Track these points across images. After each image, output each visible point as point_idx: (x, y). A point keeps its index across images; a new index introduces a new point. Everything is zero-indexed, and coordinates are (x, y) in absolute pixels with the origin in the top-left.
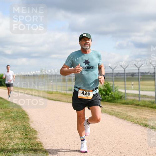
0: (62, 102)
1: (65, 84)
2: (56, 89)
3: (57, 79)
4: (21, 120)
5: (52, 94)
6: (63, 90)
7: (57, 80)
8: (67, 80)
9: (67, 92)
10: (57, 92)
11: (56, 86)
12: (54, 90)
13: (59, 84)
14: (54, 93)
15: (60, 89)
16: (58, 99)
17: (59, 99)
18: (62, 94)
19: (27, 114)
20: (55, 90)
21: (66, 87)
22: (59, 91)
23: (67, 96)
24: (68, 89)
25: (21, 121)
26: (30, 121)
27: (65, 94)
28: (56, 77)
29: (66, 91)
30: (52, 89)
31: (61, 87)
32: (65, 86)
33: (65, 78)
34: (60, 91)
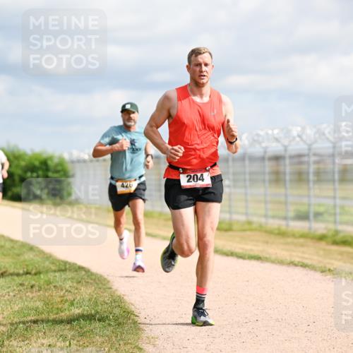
0: (267, 265)
1: (282, 191)
2: (246, 214)
3: (251, 173)
4: (108, 333)
5: (230, 233)
6: (274, 217)
7: (247, 177)
8: (288, 178)
9: (287, 225)
10: (250, 223)
11: (246, 201)
12: (236, 217)
13: (259, 191)
14: (235, 227)
15: (263, 212)
16: (252, 253)
17: (256, 253)
18: (270, 232)
19: (132, 308)
20: (243, 218)
21: (286, 203)
22: (255, 219)
23: (289, 240)
24: (291, 214)
25: (110, 338)
26: (144, 336)
27: (282, 234)
28: (247, 162)
29: (285, 218)
30: (230, 212)
31: (266, 202)
32: (283, 199)
33: (281, 168)
34: (263, 220)
